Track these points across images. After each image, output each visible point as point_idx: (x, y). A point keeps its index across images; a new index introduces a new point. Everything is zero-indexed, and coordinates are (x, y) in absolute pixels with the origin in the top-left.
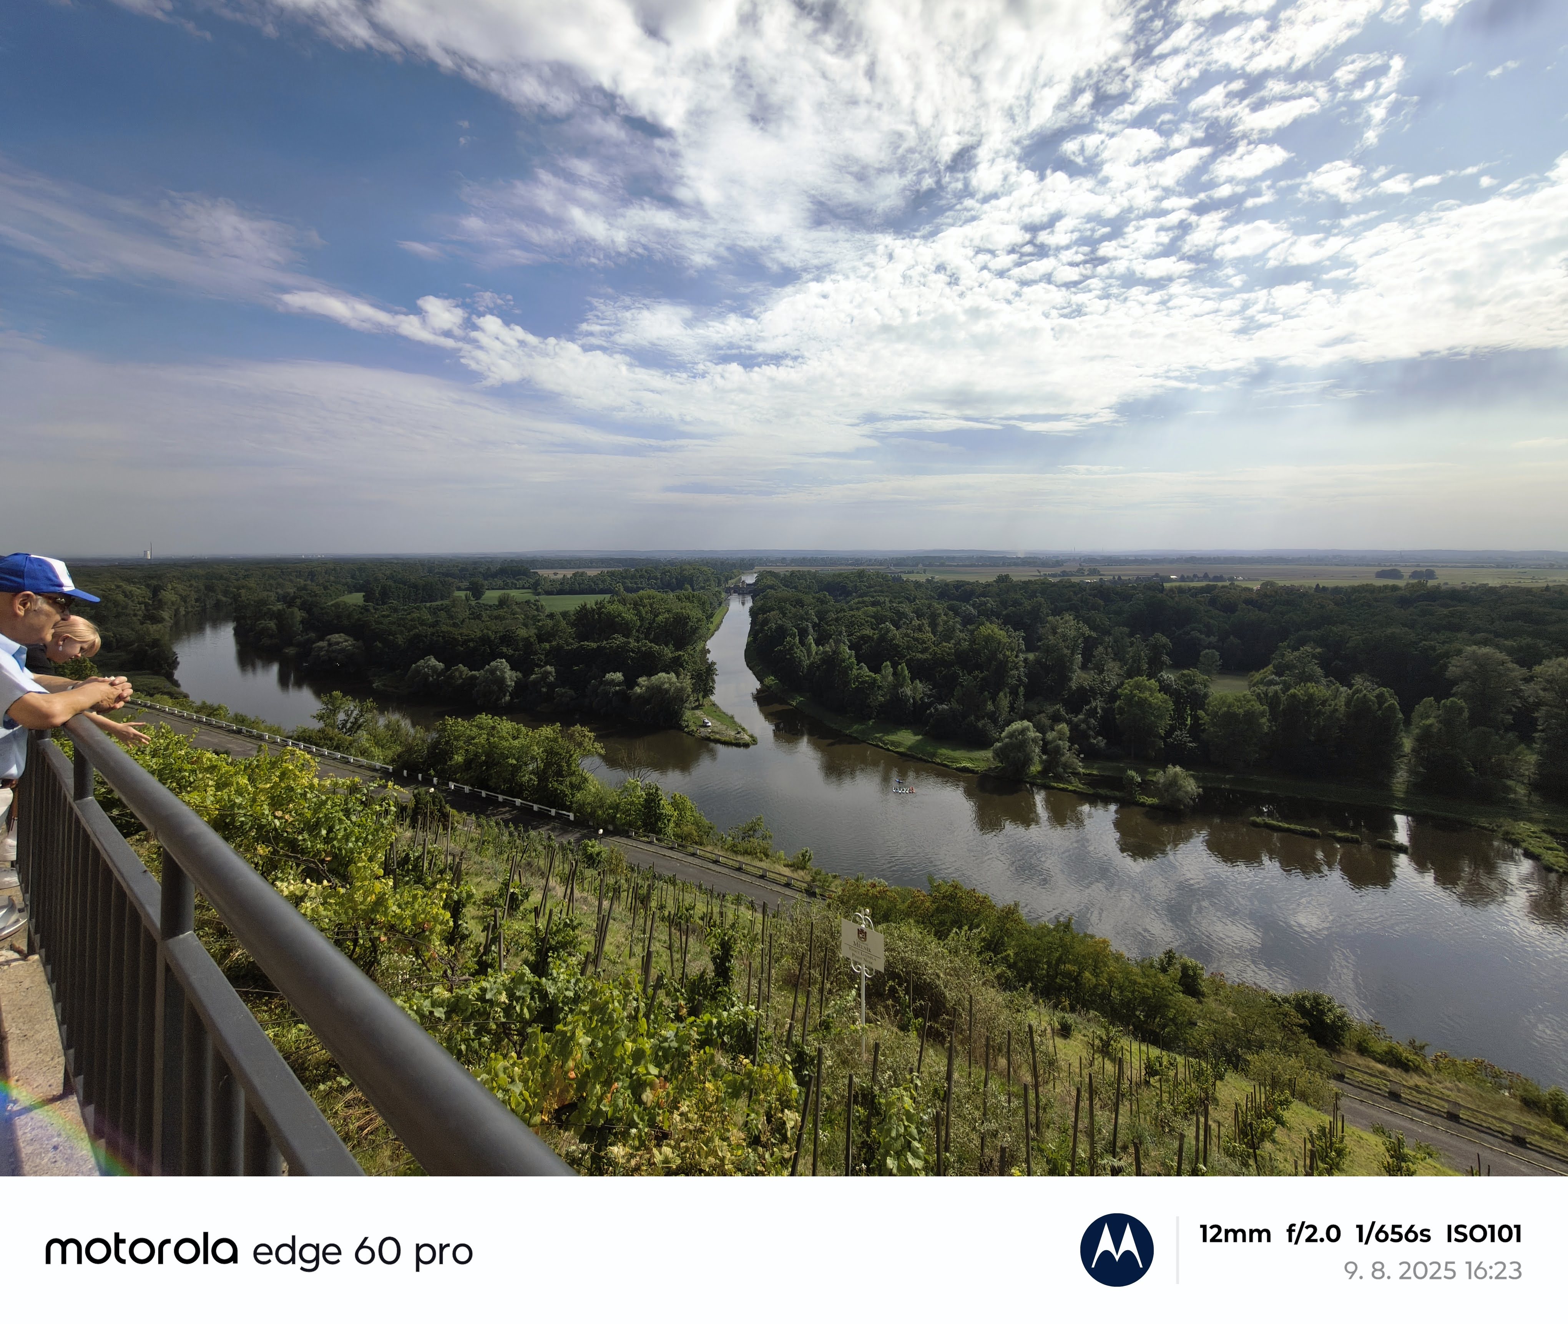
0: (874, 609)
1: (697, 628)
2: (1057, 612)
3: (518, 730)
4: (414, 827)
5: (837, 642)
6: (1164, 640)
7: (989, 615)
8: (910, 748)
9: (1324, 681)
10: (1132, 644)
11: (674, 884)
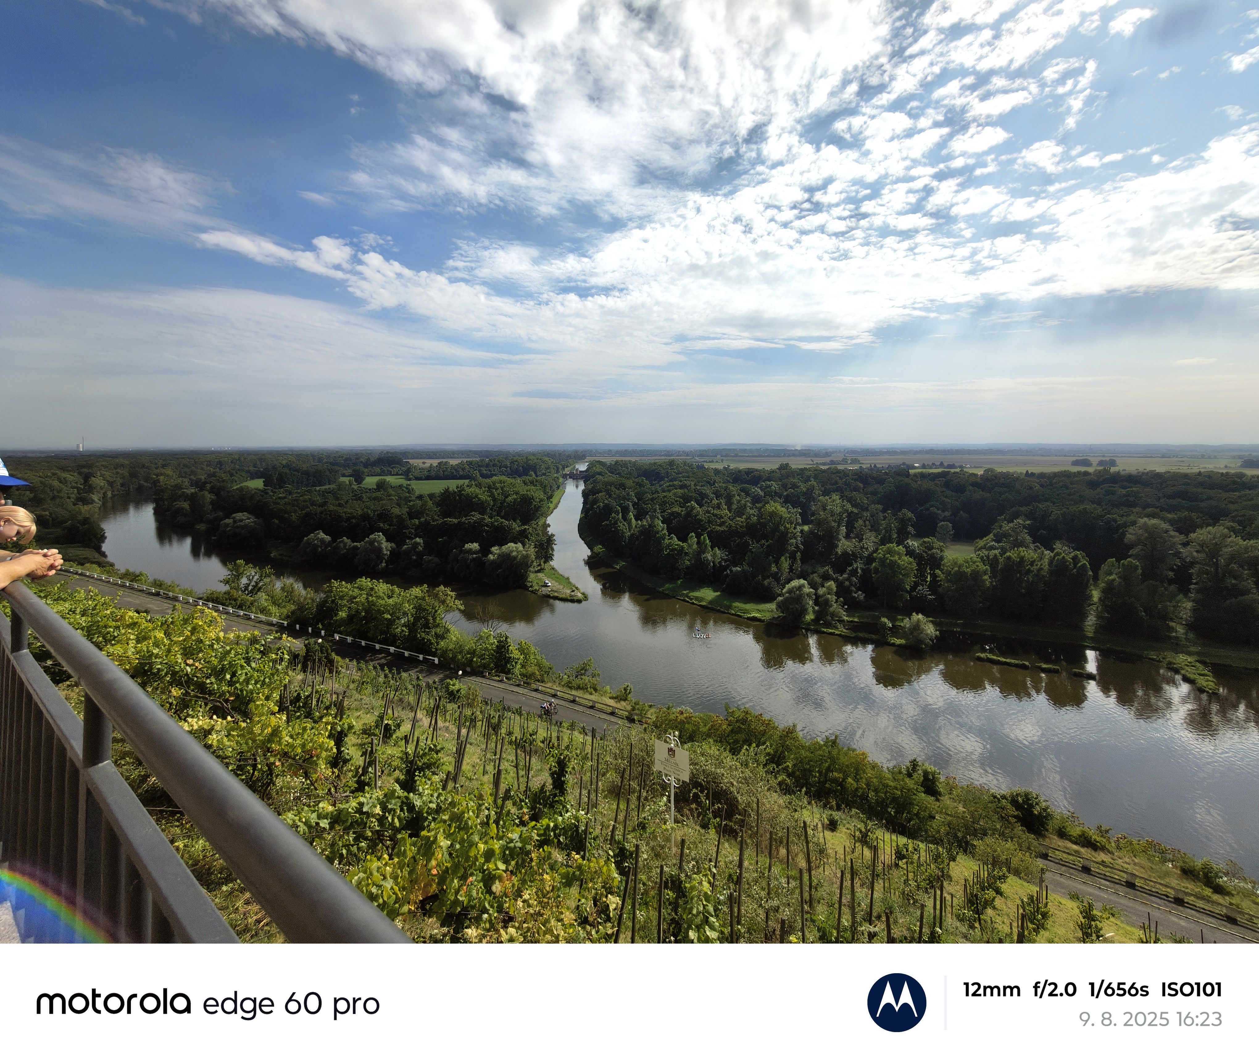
0: (682, 491)
1: (539, 507)
2: (826, 493)
3: (392, 591)
4: (304, 672)
5: (653, 517)
6: (910, 514)
7: (773, 495)
8: (711, 602)
9: (1032, 546)
10: (885, 518)
11: (520, 714)
